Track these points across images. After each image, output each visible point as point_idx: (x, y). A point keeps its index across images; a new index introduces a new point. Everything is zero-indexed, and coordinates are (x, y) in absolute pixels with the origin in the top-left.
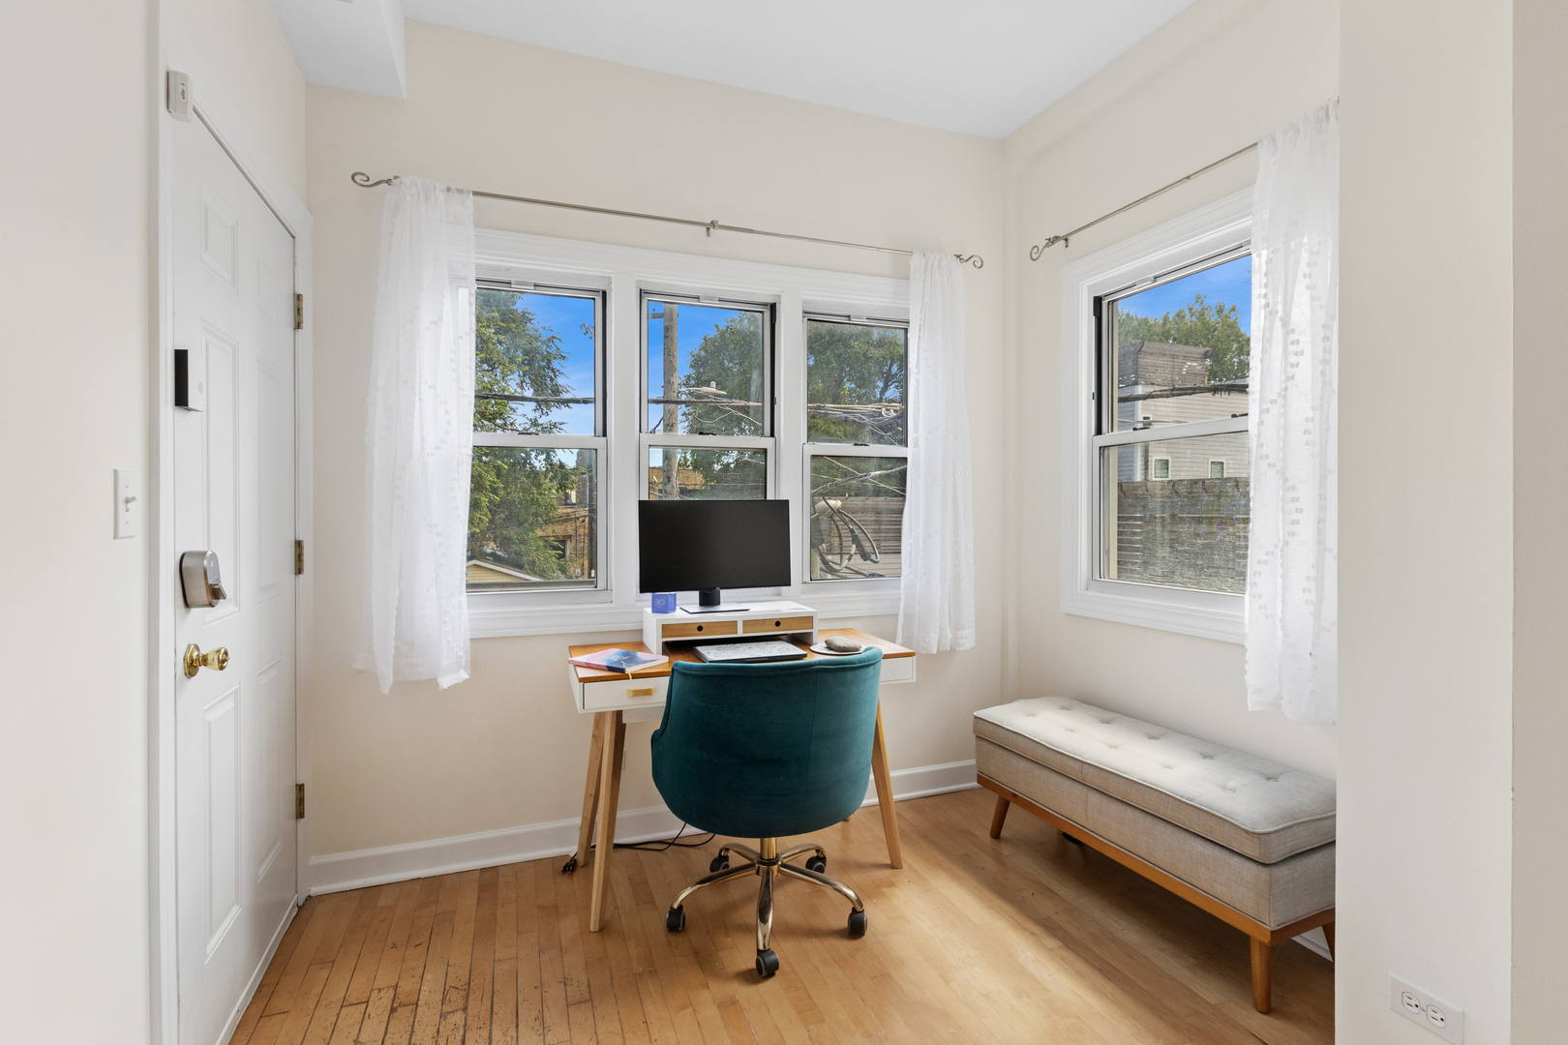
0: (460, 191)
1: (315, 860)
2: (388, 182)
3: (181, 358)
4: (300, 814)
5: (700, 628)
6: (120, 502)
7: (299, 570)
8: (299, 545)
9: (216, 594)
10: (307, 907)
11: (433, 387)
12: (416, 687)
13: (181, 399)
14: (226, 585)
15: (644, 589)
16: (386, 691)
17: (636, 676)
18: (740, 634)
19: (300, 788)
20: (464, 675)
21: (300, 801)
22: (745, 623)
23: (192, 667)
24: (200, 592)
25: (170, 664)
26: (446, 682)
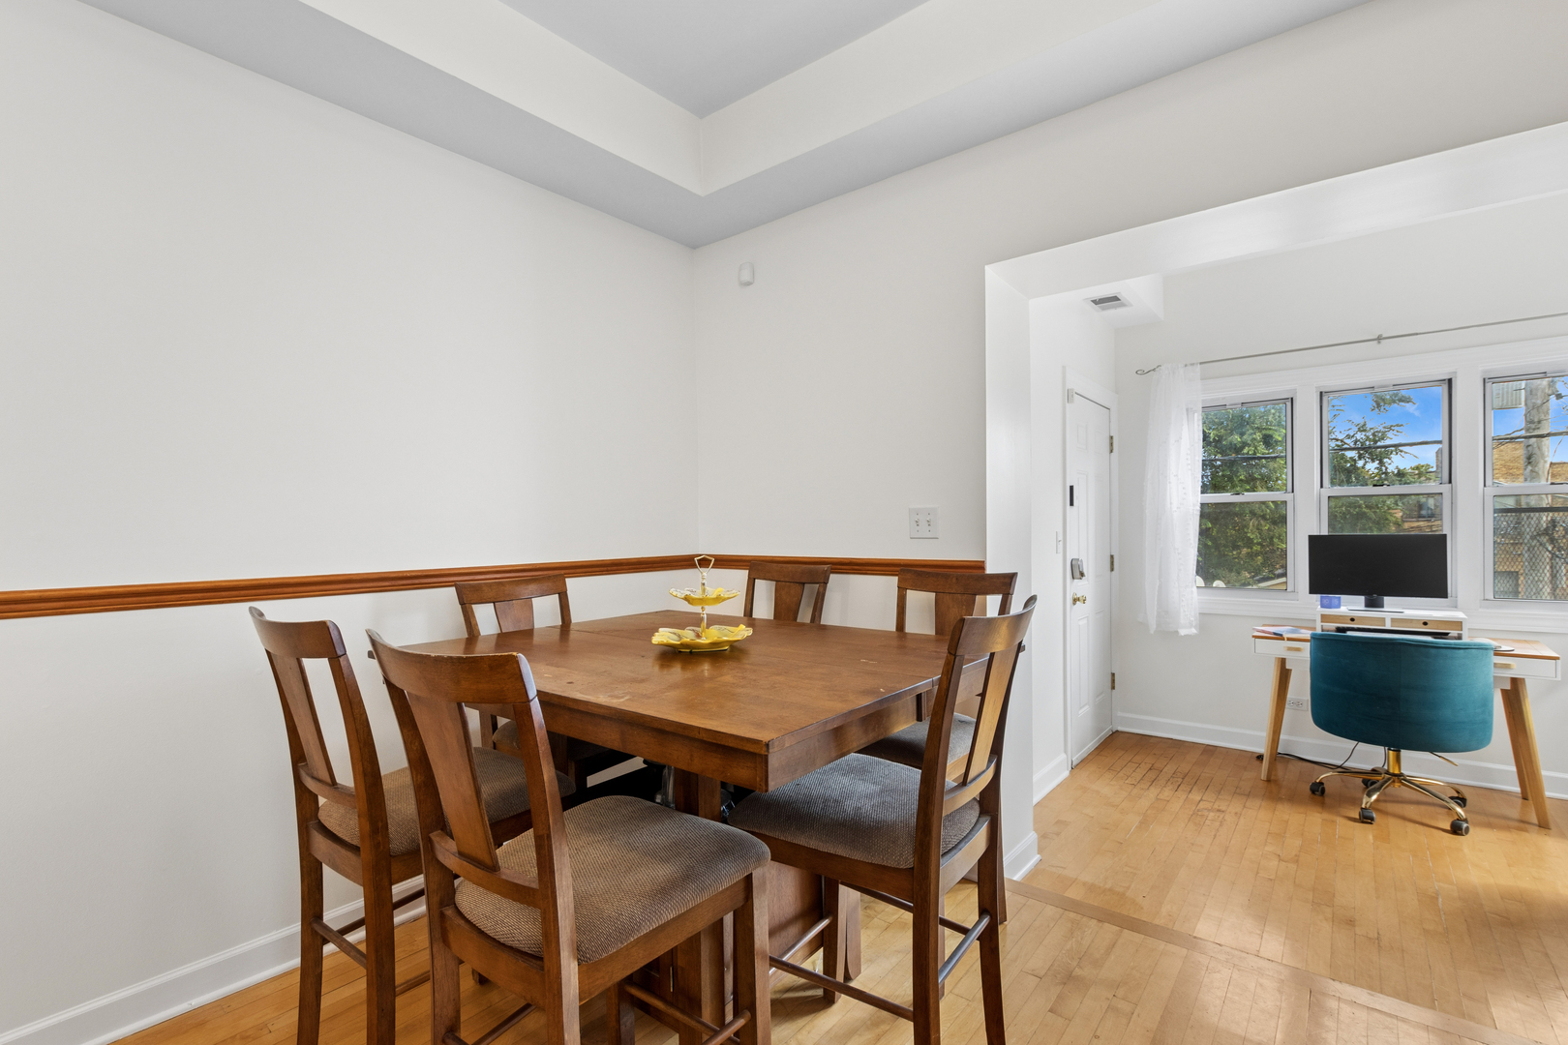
0: (1192, 364)
1: (1120, 714)
2: (1154, 370)
3: (1072, 488)
4: (1113, 688)
5: (1352, 620)
6: (1058, 541)
7: (1112, 569)
8: (1112, 557)
9: (1082, 574)
10: (1115, 734)
11: (1176, 476)
12: (1168, 635)
13: (1072, 504)
14: (1085, 573)
15: (1313, 591)
16: (1152, 632)
17: (1289, 639)
18: (1388, 626)
19: (1113, 675)
20: (1194, 631)
21: (1113, 681)
22: (1393, 620)
23: (1075, 600)
24: (1077, 574)
25: (1069, 601)
26: (1183, 632)
